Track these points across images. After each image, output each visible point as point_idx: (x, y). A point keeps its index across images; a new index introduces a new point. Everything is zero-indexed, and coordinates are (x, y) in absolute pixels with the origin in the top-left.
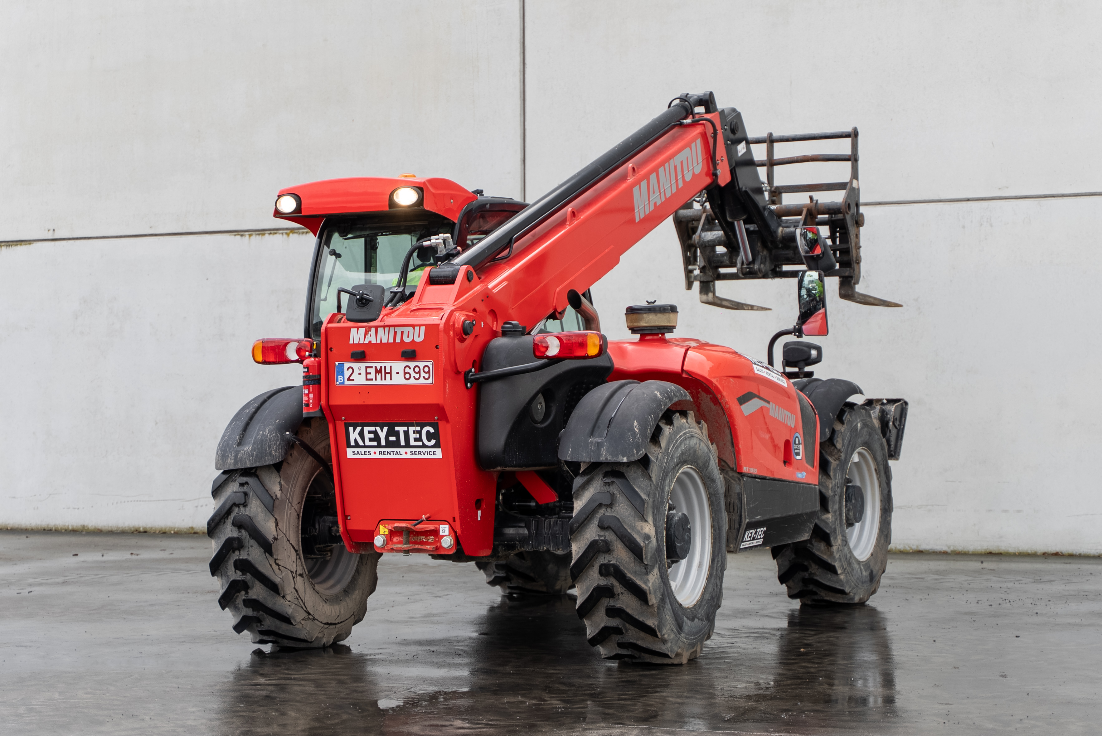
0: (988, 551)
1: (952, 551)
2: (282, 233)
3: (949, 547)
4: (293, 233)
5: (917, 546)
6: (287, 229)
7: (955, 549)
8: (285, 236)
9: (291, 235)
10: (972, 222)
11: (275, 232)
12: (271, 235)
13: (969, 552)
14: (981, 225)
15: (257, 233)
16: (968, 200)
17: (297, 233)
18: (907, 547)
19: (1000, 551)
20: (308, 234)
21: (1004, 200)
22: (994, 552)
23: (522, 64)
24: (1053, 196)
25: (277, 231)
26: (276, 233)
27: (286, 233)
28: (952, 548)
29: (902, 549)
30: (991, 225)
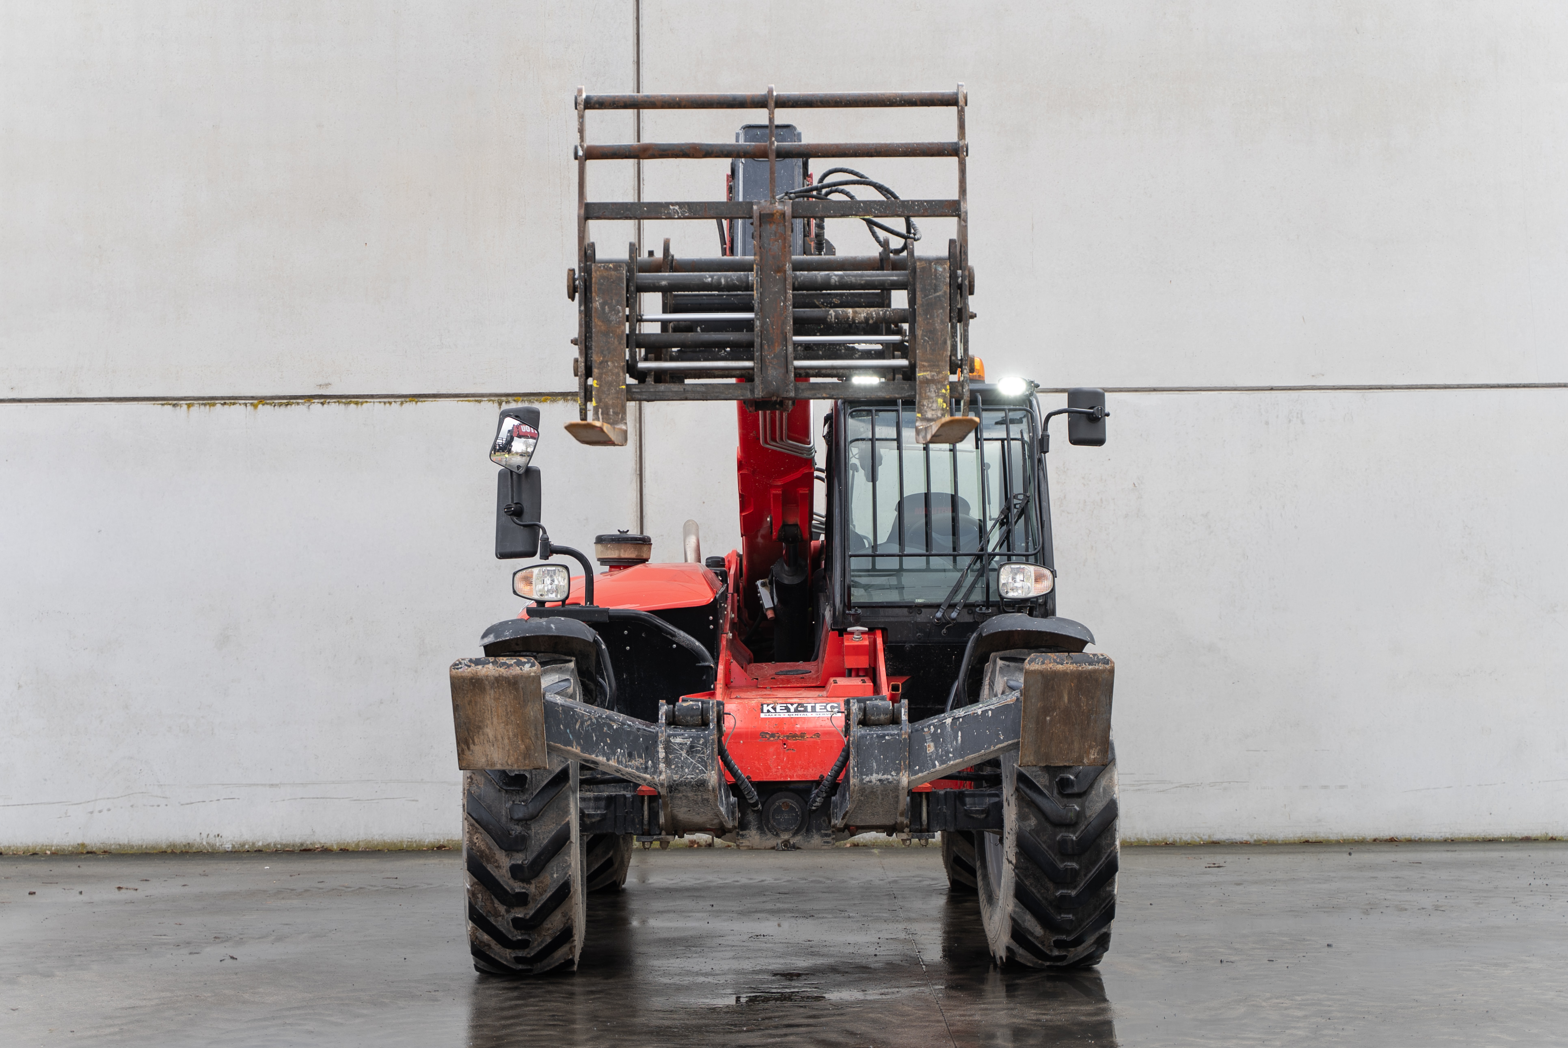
0: (1303, 839)
1: (1255, 841)
2: (246, 404)
3: (1252, 836)
4: (263, 405)
5: (1209, 836)
6: (253, 398)
7: (1260, 838)
8: (249, 407)
9: (260, 406)
10: (1277, 416)
11: (233, 401)
12: (226, 407)
13: (1277, 841)
14: (1290, 421)
15: (201, 402)
16: (1272, 389)
17: (271, 404)
18: (1196, 837)
19: (1319, 839)
20: (289, 406)
21: (1318, 391)
22: (1310, 840)
23: (636, 179)
24: (1380, 388)
25: (236, 401)
26: (234, 404)
27: (252, 404)
28: (1255, 837)
29: (1189, 841)
30: (1303, 422)
